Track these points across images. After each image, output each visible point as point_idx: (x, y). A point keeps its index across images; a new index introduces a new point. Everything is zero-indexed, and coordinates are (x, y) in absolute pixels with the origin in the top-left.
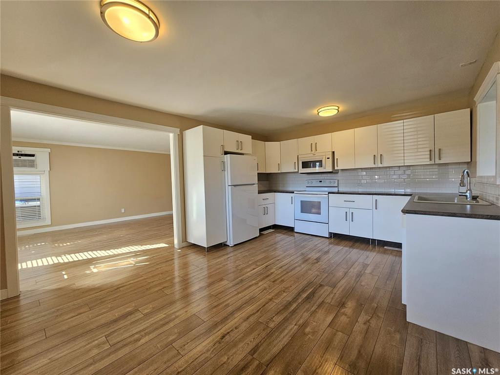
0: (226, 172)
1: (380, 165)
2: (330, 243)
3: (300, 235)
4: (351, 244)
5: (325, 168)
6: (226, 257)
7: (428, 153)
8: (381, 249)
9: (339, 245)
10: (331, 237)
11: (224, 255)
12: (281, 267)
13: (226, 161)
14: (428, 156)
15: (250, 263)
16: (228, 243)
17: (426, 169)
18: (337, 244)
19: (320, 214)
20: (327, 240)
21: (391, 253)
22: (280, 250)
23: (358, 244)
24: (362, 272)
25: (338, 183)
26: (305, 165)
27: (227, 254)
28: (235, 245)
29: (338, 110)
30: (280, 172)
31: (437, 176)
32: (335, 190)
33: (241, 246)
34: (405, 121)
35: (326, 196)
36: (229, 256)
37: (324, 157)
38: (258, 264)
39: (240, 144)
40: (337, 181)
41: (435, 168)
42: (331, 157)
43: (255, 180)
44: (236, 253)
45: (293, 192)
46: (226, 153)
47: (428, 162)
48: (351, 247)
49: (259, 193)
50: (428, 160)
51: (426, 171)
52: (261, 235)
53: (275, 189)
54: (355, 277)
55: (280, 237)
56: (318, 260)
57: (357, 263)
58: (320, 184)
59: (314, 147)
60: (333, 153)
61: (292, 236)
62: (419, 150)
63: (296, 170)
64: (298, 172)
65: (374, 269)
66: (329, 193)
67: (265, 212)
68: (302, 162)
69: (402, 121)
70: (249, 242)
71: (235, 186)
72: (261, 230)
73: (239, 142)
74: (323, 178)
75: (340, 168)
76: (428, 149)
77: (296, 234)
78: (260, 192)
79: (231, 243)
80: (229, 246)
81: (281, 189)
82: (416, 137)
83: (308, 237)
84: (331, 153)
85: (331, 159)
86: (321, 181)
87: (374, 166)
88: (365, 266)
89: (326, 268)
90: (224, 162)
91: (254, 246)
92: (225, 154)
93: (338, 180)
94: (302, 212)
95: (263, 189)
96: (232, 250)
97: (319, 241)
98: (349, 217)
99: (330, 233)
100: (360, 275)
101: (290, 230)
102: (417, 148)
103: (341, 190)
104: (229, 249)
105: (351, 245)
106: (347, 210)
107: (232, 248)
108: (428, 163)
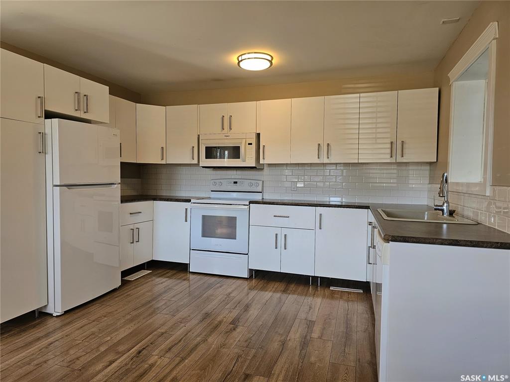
0: (48, 157)
1: (326, 161)
2: (251, 289)
3: (199, 277)
4: (282, 286)
5: (245, 161)
6: (44, 342)
7: (389, 146)
8: (327, 292)
9: (266, 291)
10: (251, 277)
11: (39, 339)
12: (170, 349)
13: (48, 131)
14: (389, 151)
15: (102, 349)
16: (49, 310)
17: (383, 169)
18: (263, 289)
19: (236, 239)
20: (246, 283)
21: (341, 298)
22: (164, 312)
23: (293, 286)
24: (308, 337)
25: (263, 187)
26: (210, 152)
27: (47, 335)
28: (66, 312)
29: (271, 62)
30: (164, 162)
31: (395, 181)
32: (258, 197)
33: (79, 313)
34: (361, 95)
35: (246, 207)
36: (51, 340)
37: (244, 141)
38: (121, 348)
39: (82, 100)
40: (261, 183)
41: (393, 169)
42: (254, 141)
43: (116, 175)
44: (68, 329)
45: (189, 201)
46: (49, 115)
47: (387, 159)
48: (285, 291)
49: (122, 202)
50: (389, 156)
51: (383, 172)
52: (124, 283)
53: (153, 193)
54: (298, 348)
55: (162, 283)
56: (235, 323)
57: (296, 321)
58: (235, 188)
59: (226, 123)
60: (258, 135)
61: (184, 280)
62: (379, 141)
63: (195, 162)
64: (198, 164)
65: (324, 329)
66: (251, 202)
67: (135, 236)
68: (206, 147)
69: (358, 95)
70: (99, 301)
71: (69, 186)
72: (125, 273)
73: (82, 96)
74: (240, 177)
75: (267, 161)
76: (389, 141)
77: (192, 277)
78: (125, 199)
79: (56, 308)
80: (51, 315)
81: (164, 193)
82: (374, 121)
83: (213, 279)
84: (254, 136)
85: (254, 146)
86: (235, 183)
87: (317, 161)
88: (310, 324)
89: (250, 338)
90: (43, 135)
91: (109, 309)
92: (46, 117)
93: (263, 182)
94: (204, 235)
95: (130, 193)
96: (58, 325)
97: (234, 287)
98: (281, 242)
99: (251, 271)
100: (305, 342)
101: (181, 268)
102: (376, 138)
103: (268, 197)
104: (51, 324)
105: (282, 289)
106: (278, 231)
107: (58, 320)
108: (388, 161)
